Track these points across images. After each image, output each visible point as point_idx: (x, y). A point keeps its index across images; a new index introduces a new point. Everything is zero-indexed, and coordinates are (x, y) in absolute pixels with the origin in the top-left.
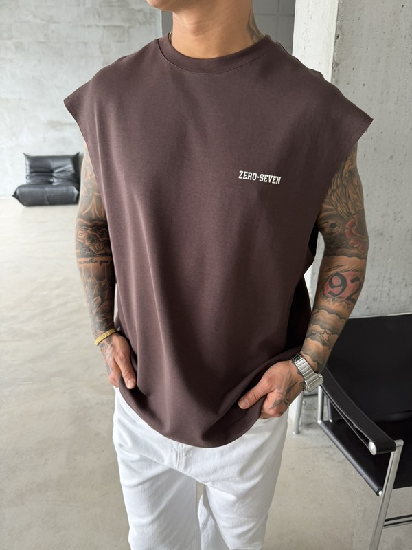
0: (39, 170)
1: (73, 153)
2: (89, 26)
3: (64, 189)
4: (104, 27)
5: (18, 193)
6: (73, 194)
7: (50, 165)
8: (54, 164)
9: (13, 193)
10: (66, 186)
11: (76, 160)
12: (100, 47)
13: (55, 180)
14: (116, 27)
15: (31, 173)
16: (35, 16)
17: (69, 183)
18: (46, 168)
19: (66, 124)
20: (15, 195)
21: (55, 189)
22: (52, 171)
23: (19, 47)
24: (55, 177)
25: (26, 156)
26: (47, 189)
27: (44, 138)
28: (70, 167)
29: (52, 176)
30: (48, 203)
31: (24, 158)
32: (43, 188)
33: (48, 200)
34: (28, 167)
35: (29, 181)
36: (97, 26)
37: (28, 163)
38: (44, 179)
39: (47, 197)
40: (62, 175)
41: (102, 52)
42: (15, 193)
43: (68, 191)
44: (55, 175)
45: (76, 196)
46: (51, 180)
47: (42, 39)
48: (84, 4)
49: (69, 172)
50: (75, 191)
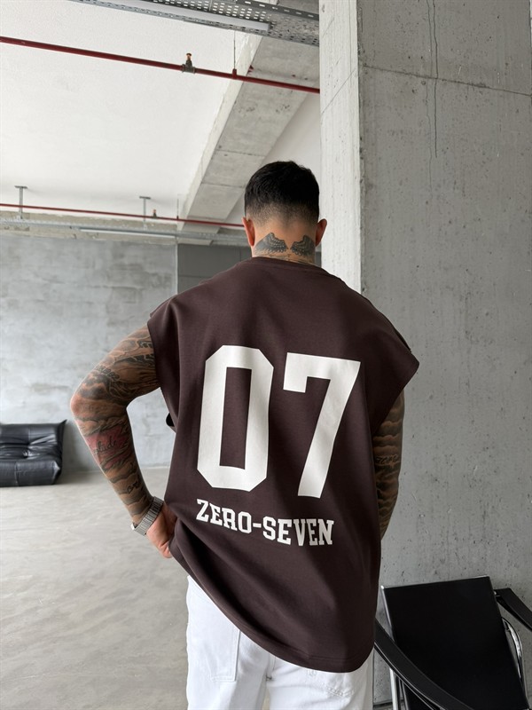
0: (11, 441)
1: (58, 421)
2: (96, 287)
3: (41, 464)
4: (113, 288)
6: (53, 470)
7: (27, 436)
8: (32, 434)
10: (45, 460)
11: (61, 429)
12: (107, 307)
13: (30, 454)
14: (127, 288)
16: (37, 275)
17: (50, 457)
18: (20, 439)
19: (55, 388)
21: (29, 465)
22: (28, 444)
23: (13, 304)
24: (31, 450)
26: (19, 465)
27: (24, 403)
28: (52, 437)
29: (27, 450)
30: (17, 483)
32: (14, 463)
33: (18, 480)
36: (105, 287)
38: (16, 452)
39: (18, 475)
40: (40, 448)
41: (108, 312)
43: (45, 467)
44: (31, 447)
45: (56, 472)
46: (26, 454)
47: (41, 297)
48: (94, 266)
49: (50, 443)
50: (56, 467)
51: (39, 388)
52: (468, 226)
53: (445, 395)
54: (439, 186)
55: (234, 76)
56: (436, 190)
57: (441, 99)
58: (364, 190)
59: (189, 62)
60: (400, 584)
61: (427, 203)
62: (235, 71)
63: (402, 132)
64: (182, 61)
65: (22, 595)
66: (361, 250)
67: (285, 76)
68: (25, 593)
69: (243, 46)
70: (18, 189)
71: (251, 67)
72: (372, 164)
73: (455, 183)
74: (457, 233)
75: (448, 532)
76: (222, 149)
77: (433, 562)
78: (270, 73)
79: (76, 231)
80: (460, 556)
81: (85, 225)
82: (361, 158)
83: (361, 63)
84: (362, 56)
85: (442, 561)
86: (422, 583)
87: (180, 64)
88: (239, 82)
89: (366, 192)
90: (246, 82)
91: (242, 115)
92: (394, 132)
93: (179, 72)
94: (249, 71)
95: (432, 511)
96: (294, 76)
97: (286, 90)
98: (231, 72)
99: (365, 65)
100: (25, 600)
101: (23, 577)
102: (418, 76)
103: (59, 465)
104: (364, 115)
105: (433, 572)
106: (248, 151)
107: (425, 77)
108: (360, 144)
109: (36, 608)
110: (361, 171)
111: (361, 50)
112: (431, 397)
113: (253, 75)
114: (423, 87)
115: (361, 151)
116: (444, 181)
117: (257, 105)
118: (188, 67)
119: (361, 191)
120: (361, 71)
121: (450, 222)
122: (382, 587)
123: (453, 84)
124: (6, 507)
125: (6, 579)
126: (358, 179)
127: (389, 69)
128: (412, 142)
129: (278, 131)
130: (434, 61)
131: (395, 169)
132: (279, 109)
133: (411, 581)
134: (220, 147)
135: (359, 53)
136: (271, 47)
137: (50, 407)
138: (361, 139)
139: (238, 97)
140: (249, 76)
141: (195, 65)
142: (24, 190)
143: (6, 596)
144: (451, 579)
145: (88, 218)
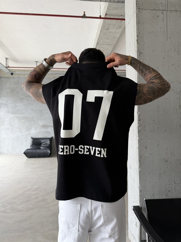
0: (36, 143)
1: (50, 137)
3: (45, 151)
5: (26, 152)
6: (48, 153)
7: (41, 141)
8: (42, 141)
9: (24, 152)
10: (46, 149)
13: (42, 147)
15: (32, 144)
17: (47, 148)
18: (39, 143)
19: (49, 126)
20: (25, 153)
22: (41, 144)
25: (31, 137)
26: (38, 151)
27: (40, 131)
28: (48, 142)
29: (41, 146)
30: (37, 156)
31: (31, 138)
32: (37, 150)
33: (38, 156)
34: (32, 142)
35: (31, 148)
37: (32, 140)
38: (37, 147)
39: (38, 154)
40: (45, 145)
42: (25, 152)
43: (46, 152)
44: (42, 145)
46: (40, 147)
49: (48, 144)
50: (49, 152)
51: (44, 126)
52: (180, 66)
53: (171, 130)
54: (168, 51)
55: (100, 18)
56: (167, 53)
57: (169, 18)
58: (139, 55)
59: (84, 15)
60: (152, 198)
61: (163, 58)
62: (100, 16)
63: (153, 32)
64: (82, 15)
65: (34, 192)
66: (138, 77)
67: (118, 16)
68: (35, 192)
69: (103, 7)
70: (36, 62)
71: (106, 14)
72: (141, 45)
73: (175, 50)
74: (176, 69)
75: (171, 180)
76: (99, 44)
77: (165, 191)
78: (113, 15)
79: (54, 75)
80: (176, 190)
81: (57, 73)
82: (137, 43)
83: (137, 8)
84: (138, 5)
85: (169, 191)
86: (161, 198)
87: (81, 16)
88: (103, 20)
89: (139, 56)
90: (105, 20)
91: (105, 31)
92: (150, 32)
93: (81, 19)
94: (105, 16)
95: (165, 173)
96: (122, 15)
97: (119, 21)
98: (99, 16)
99: (139, 9)
100: (35, 194)
101: (35, 187)
102: (160, 10)
103: (50, 151)
104: (139, 27)
105: (165, 195)
106: (108, 44)
107: (163, 10)
108: (137, 38)
109: (38, 197)
110: (137, 48)
111: (137, 3)
112: (165, 131)
113: (107, 17)
114: (162, 14)
115: (137, 41)
116: (170, 49)
117: (109, 27)
118: (84, 16)
119: (137, 55)
120: (137, 11)
121: (173, 65)
122: (145, 199)
123: (174, 12)
124: (33, 164)
125: (30, 187)
126: (136, 51)
127: (148, 9)
128: (157, 36)
129: (118, 36)
130: (166, 4)
131: (150, 46)
132: (118, 28)
133: (157, 197)
134: (98, 43)
135: (136, 4)
136: (112, 6)
137: (48, 132)
138: (137, 36)
139: (102, 25)
140: (105, 17)
141: (87, 15)
142: (37, 63)
143: (29, 193)
144: (172, 198)
145: (58, 71)
